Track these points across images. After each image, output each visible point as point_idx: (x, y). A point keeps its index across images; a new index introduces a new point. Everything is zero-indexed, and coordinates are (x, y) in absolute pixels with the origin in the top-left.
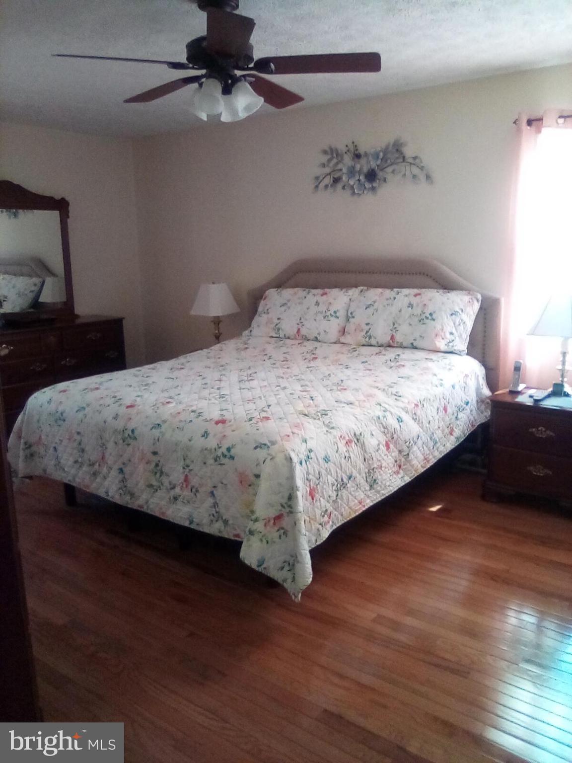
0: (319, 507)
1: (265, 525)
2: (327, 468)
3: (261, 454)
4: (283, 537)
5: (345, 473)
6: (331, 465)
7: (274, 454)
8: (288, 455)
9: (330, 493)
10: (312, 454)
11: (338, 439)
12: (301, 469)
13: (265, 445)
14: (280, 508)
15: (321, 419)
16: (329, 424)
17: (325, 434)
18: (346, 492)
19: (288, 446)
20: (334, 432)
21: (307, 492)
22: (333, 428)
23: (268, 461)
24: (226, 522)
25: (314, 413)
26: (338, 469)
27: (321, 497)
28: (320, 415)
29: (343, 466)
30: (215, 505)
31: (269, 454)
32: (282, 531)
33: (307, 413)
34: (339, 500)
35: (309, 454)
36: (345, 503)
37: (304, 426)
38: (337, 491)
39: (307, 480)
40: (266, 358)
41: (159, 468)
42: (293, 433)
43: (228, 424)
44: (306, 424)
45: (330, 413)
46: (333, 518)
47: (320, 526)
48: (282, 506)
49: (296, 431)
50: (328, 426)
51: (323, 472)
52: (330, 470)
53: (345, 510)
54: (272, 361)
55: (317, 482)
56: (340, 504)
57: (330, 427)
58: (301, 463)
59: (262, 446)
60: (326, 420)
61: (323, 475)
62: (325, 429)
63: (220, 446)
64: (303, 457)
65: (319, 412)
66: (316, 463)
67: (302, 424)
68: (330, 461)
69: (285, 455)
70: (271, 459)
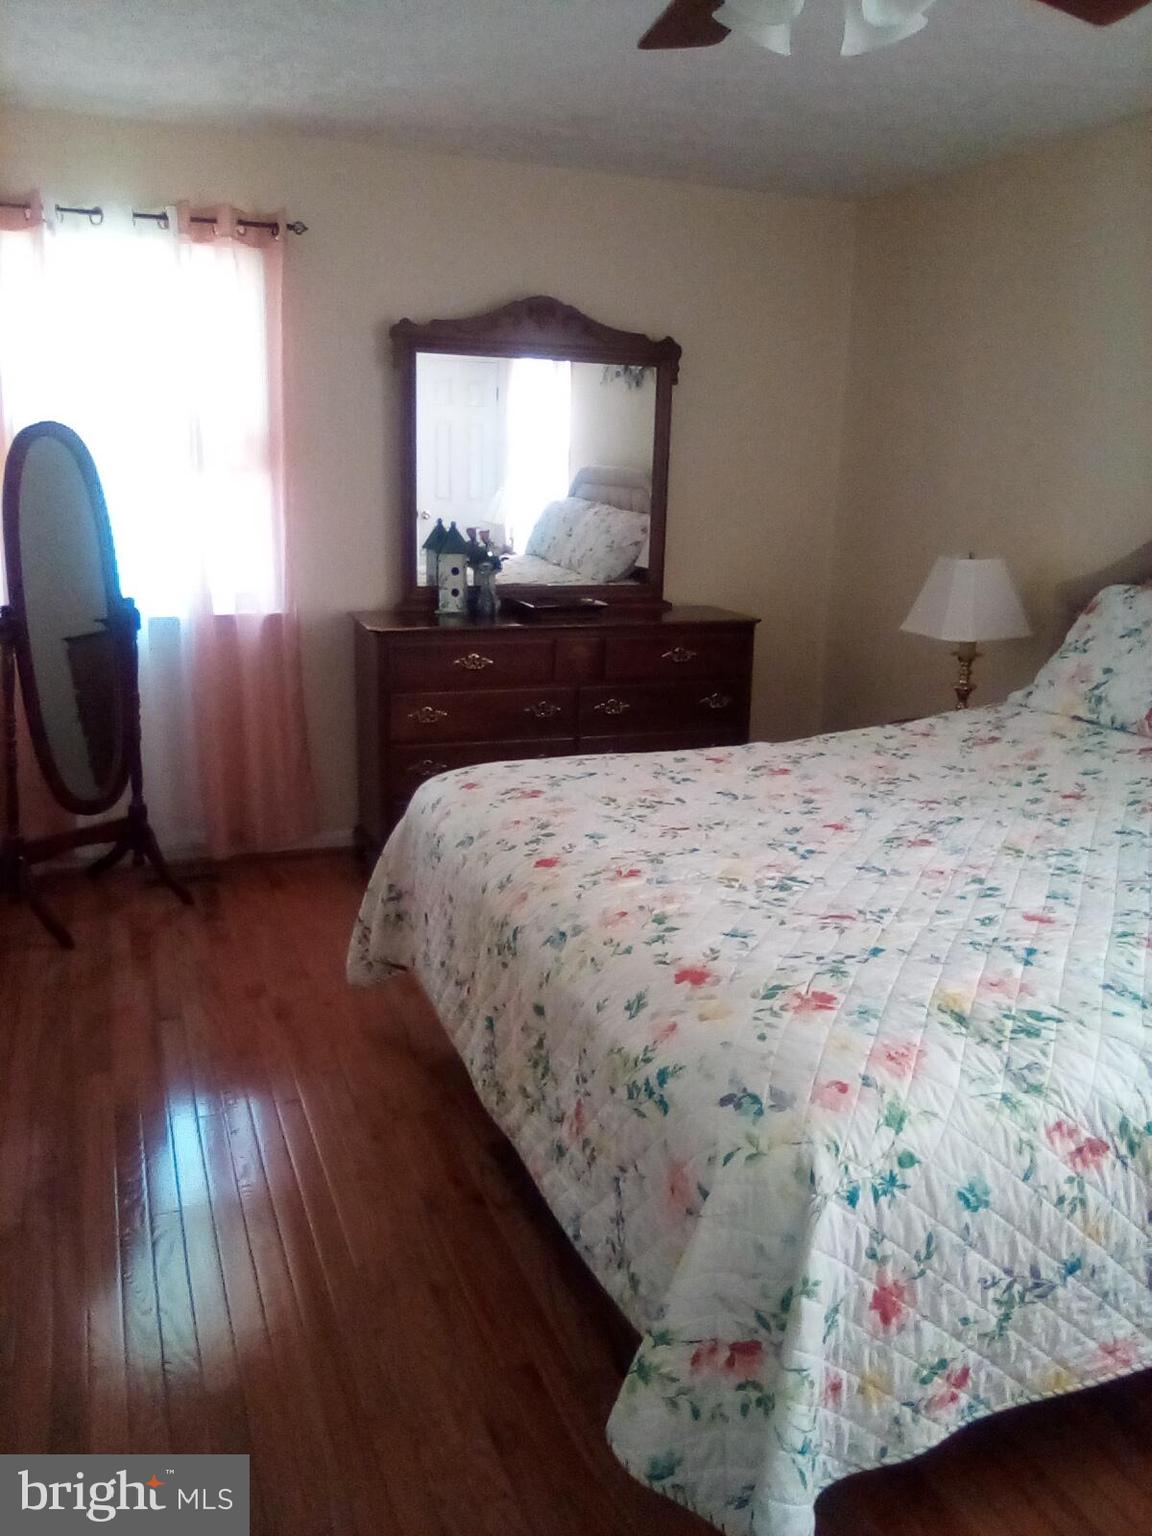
0: (912, 1351)
1: (696, 1360)
2: (967, 1227)
3: (730, 1127)
4: (756, 1412)
5: (1054, 1251)
6: (990, 1222)
7: (763, 1144)
8: (806, 1161)
9: (971, 1309)
10: (909, 1172)
11: (1042, 1131)
12: (846, 1221)
13: (755, 1099)
14: (753, 1323)
15: (1006, 1046)
16: (1025, 1072)
17: (991, 1107)
18: (1051, 1313)
19: (823, 1125)
20: (1034, 1105)
21: (862, 1293)
22: (1035, 1089)
23: (740, 1158)
24: (634, 1281)
25: (992, 1015)
26: (1019, 1237)
27: (925, 1317)
28: (1007, 1033)
29: (1045, 1229)
30: (619, 1220)
31: (751, 1140)
32: (754, 1395)
33: (967, 1012)
34: (1012, 1334)
35: (897, 1170)
36: (1038, 1346)
37: (924, 1060)
38: (1006, 1303)
39: (873, 1256)
40: (1027, 777)
41: (543, 1052)
42: (866, 1081)
43: (705, 989)
44: (936, 1055)
45: (1049, 1031)
46: (976, 1386)
47: (907, 1411)
48: (760, 1318)
49: (881, 1074)
50: (1017, 1077)
51: (949, 1237)
52: (982, 1235)
53: (1034, 1367)
54: (1036, 791)
55: (916, 1269)
56: (1014, 1347)
57: (1028, 1081)
58: (852, 1199)
59: (746, 1101)
60: (1023, 1053)
61: (947, 1249)
62: (1002, 1085)
63: (649, 1055)
64: (864, 1177)
65: (1014, 1018)
66: (919, 1205)
67: (921, 1053)
68: (987, 1204)
69: (799, 1158)
70: (751, 1157)
